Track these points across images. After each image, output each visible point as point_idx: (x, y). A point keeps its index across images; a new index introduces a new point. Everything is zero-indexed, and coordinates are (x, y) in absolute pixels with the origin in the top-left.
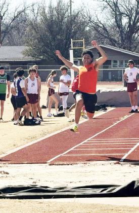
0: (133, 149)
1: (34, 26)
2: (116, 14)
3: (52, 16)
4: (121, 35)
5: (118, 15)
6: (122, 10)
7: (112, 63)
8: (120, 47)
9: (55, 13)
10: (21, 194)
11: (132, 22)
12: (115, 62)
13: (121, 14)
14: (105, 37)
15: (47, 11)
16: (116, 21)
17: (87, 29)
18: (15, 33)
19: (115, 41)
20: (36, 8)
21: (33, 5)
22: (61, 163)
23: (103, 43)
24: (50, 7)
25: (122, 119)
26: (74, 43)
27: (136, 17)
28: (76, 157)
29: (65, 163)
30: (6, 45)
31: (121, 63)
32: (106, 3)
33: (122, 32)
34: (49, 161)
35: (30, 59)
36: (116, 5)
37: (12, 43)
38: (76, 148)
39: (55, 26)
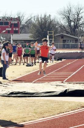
0: (70, 77)
1: (34, 25)
2: (68, 21)
3: (42, 22)
4: (71, 30)
5: (69, 21)
6: (71, 19)
7: (67, 41)
8: (70, 35)
9: (43, 20)
10: (19, 95)
11: (75, 24)
12: (68, 40)
13: (71, 21)
14: (64, 30)
15: (40, 19)
16: (69, 24)
17: (57, 27)
18: (26, 28)
19: (68, 32)
20: (36, 18)
21: (34, 17)
22: (38, 82)
23: (63, 33)
24: (41, 18)
25: (68, 64)
26: (49, 33)
27: (77, 22)
28: (45, 80)
29: (40, 82)
30: (23, 33)
31: (71, 41)
32: (64, 16)
33: (71, 28)
34: (33, 82)
35: (32, 39)
36: (69, 17)
37: (25, 33)
38: (46, 76)
39: (43, 26)
